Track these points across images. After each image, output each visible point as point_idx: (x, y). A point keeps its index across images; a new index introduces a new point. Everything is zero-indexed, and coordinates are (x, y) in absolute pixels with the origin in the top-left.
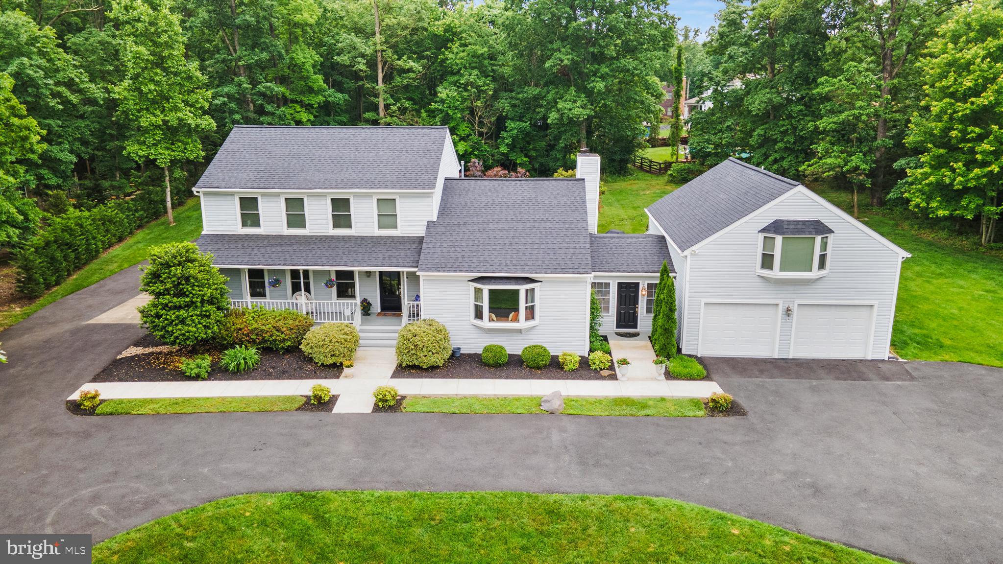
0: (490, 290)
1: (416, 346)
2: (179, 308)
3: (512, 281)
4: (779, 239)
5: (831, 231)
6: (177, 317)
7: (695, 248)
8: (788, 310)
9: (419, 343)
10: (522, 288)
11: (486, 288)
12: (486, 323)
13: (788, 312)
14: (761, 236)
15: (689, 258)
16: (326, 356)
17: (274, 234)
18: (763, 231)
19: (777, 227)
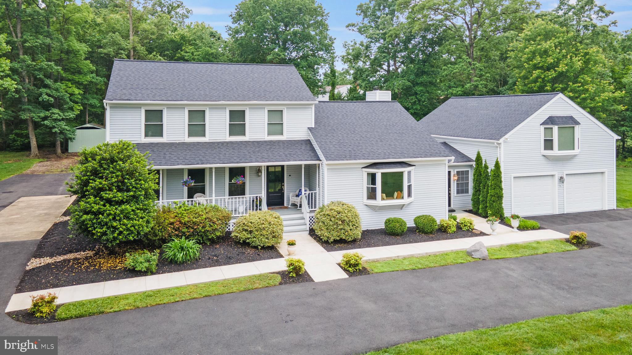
0: (382, 173)
1: (343, 221)
2: (121, 203)
3: (398, 165)
4: (555, 128)
5: (578, 123)
6: (122, 211)
7: (506, 136)
8: (561, 178)
9: (346, 218)
10: (405, 170)
11: (379, 172)
12: (380, 201)
13: (561, 179)
14: (542, 127)
15: (502, 145)
16: (267, 238)
17: (177, 142)
18: (543, 124)
19: (551, 120)
